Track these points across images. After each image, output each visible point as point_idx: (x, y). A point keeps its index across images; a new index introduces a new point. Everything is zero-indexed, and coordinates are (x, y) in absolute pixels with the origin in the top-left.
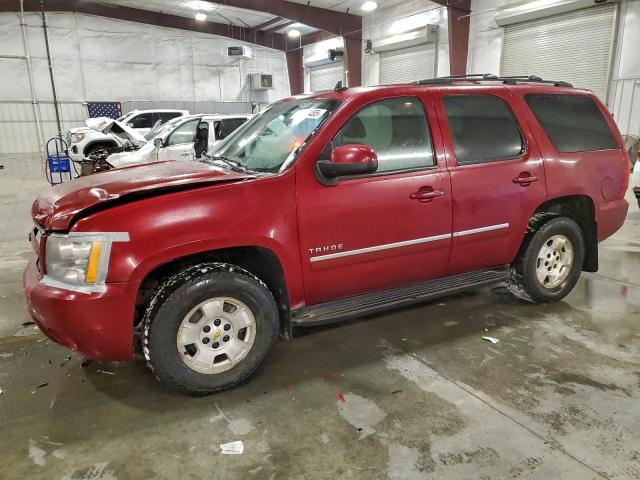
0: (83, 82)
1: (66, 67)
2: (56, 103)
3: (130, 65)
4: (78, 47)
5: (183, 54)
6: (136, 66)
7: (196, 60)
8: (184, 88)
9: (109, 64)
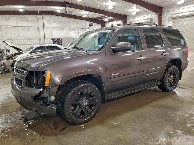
0: (52, 33)
1: (47, 29)
2: (45, 39)
3: (63, 29)
4: (51, 24)
5: (76, 26)
6: (65, 29)
7: (79, 27)
8: (76, 35)
9: (58, 28)
